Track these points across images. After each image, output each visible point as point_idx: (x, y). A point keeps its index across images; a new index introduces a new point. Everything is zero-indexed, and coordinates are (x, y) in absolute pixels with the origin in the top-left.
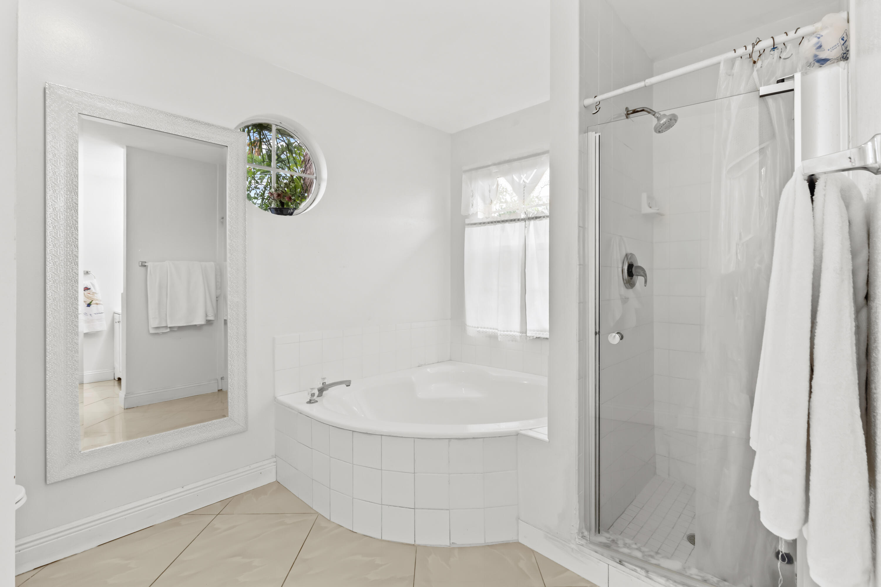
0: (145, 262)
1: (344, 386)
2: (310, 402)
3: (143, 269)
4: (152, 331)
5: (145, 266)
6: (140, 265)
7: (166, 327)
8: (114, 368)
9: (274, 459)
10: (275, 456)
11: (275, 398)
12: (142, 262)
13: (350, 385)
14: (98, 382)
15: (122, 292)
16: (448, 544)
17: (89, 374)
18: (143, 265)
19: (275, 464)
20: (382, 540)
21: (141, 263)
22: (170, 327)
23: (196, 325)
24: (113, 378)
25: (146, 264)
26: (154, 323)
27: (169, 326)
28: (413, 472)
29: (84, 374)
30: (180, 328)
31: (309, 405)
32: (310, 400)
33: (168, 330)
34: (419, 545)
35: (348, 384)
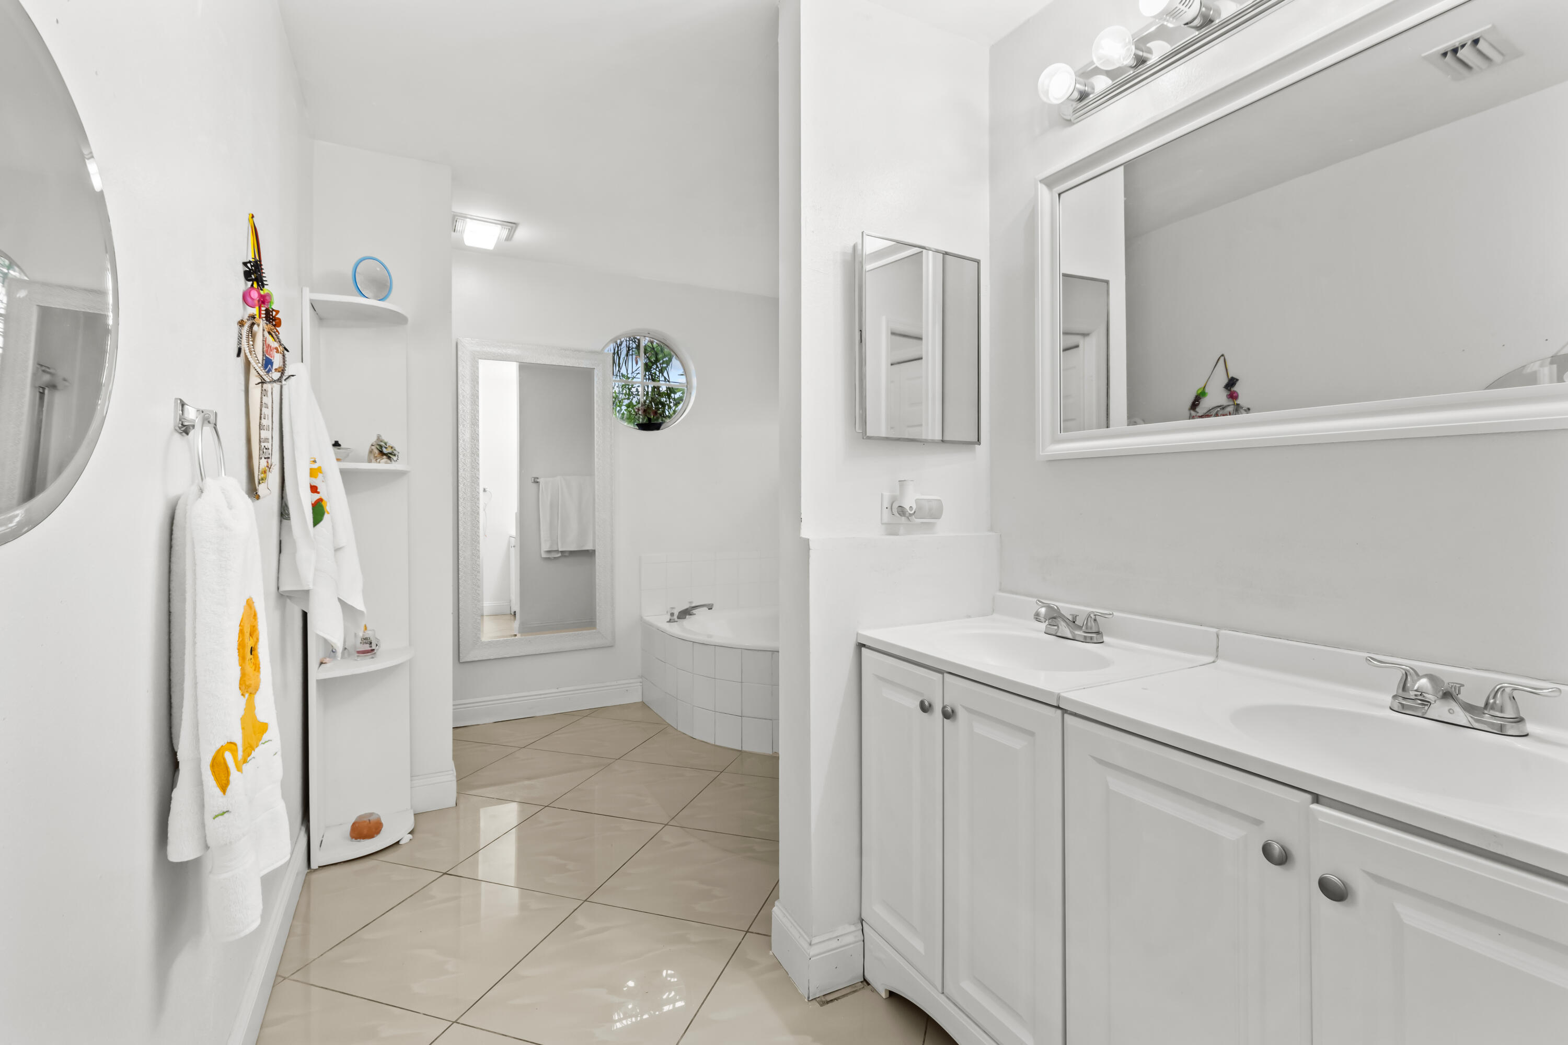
0: (538, 478)
1: (705, 609)
2: (670, 621)
3: (535, 485)
4: (544, 555)
5: (538, 482)
6: (533, 481)
7: (557, 551)
8: (510, 601)
9: (640, 680)
10: (642, 677)
11: (642, 618)
12: (535, 478)
13: (711, 609)
14: (496, 615)
15: (516, 511)
16: (771, 753)
17: (488, 604)
18: (536, 481)
19: (641, 684)
20: (715, 745)
21: (533, 479)
22: (562, 552)
23: (588, 551)
24: (509, 612)
25: (538, 480)
26: (545, 547)
27: (560, 550)
28: (740, 681)
29: (484, 605)
30: (572, 553)
31: (668, 624)
32: (670, 620)
33: (559, 555)
34: (745, 752)
35: (710, 607)
